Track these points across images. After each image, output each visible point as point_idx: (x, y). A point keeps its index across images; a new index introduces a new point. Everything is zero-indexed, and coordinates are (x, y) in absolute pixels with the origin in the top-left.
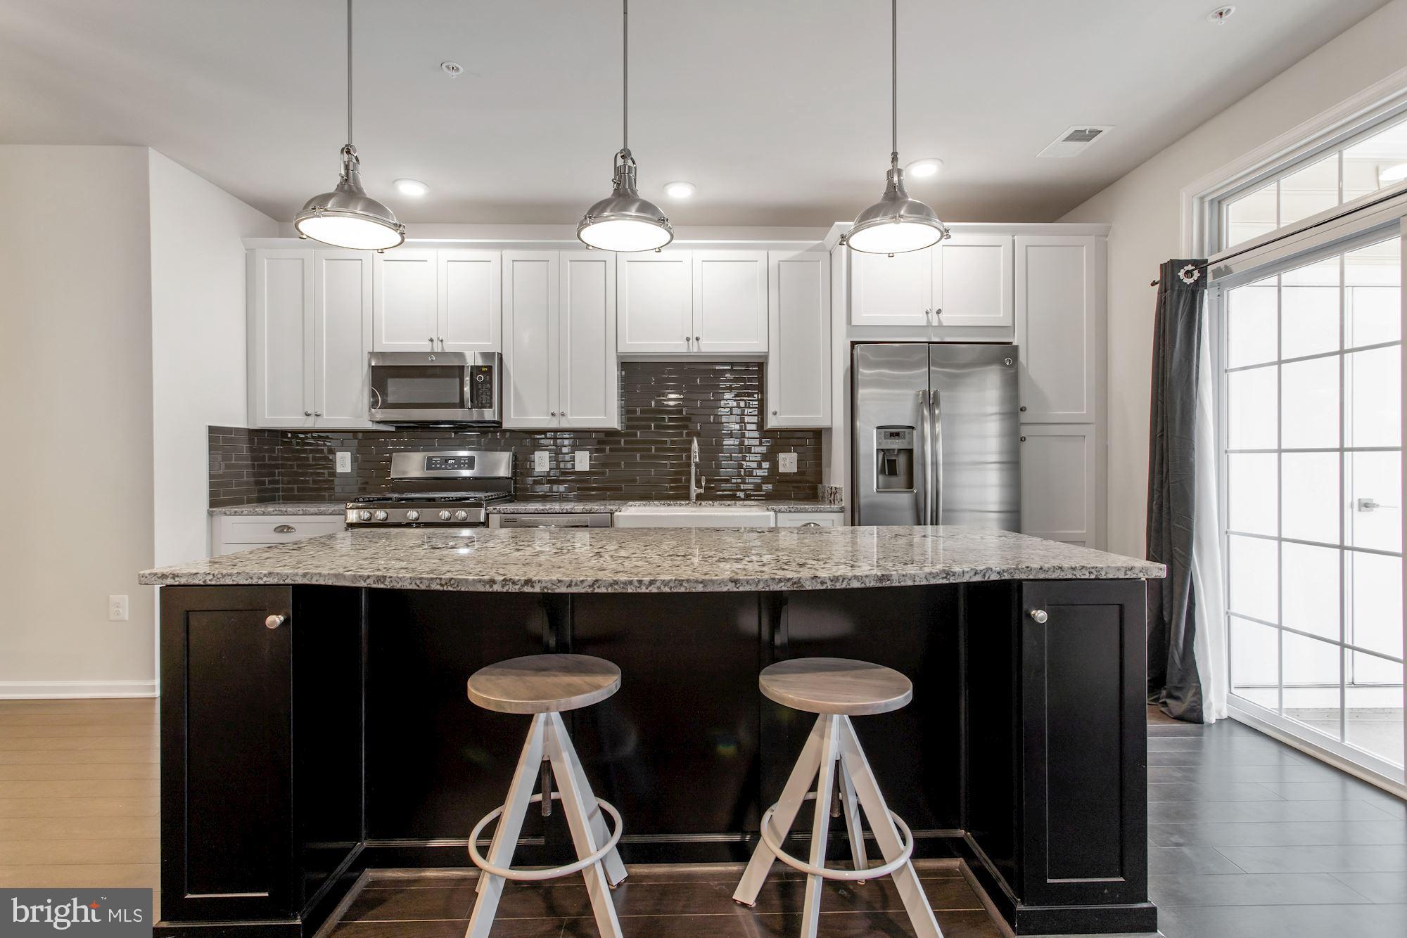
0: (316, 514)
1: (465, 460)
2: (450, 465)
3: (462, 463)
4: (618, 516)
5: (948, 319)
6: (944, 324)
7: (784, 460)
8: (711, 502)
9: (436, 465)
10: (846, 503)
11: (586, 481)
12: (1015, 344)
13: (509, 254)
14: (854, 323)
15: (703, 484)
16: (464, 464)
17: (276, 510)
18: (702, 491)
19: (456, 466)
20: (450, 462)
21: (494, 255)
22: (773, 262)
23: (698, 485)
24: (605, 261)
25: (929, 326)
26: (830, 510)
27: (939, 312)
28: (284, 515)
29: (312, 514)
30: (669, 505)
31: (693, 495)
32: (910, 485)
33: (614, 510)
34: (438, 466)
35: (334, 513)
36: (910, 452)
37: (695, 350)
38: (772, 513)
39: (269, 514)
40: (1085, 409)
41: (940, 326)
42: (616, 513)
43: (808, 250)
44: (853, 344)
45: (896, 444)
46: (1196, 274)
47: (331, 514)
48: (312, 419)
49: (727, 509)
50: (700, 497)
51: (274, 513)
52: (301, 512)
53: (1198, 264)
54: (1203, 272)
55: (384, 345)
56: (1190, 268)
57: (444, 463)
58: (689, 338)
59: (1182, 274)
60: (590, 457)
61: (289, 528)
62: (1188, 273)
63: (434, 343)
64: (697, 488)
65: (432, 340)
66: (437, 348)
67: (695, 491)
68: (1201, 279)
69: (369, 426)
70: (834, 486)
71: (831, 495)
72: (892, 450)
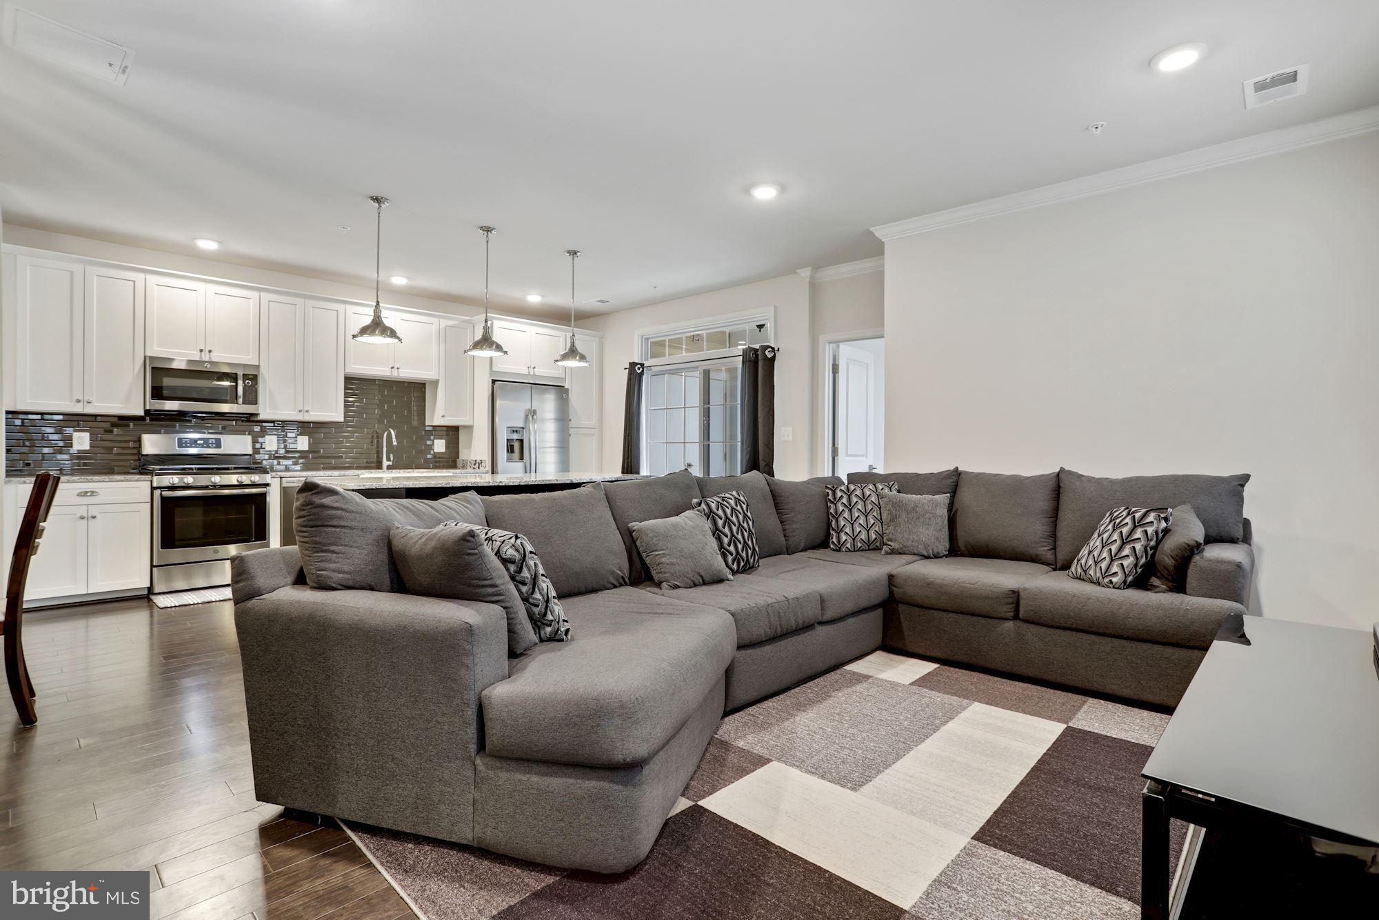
0: (122, 481)
1: (212, 441)
2: (200, 444)
3: (210, 443)
5: (539, 371)
6: (537, 374)
7: (438, 444)
9: (186, 445)
10: (489, 468)
11: (308, 455)
12: (566, 387)
13: (266, 296)
14: (493, 370)
15: (392, 459)
16: (212, 444)
17: (81, 478)
18: (391, 463)
19: (205, 445)
20: (199, 442)
21: (255, 294)
22: (443, 326)
23: (388, 459)
24: (336, 310)
25: (529, 374)
27: (534, 368)
28: (90, 482)
29: (118, 481)
30: (371, 472)
31: (384, 466)
32: (522, 458)
34: (188, 445)
35: (140, 481)
36: (521, 441)
37: (396, 375)
39: (74, 482)
40: (593, 422)
41: (534, 375)
43: (461, 322)
44: (494, 381)
45: (515, 436)
46: (641, 369)
47: (137, 483)
48: (81, 404)
50: (389, 467)
51: (78, 481)
52: (108, 481)
53: (642, 365)
54: (643, 368)
55: (156, 350)
56: (639, 366)
57: (194, 443)
58: (392, 368)
59: (636, 368)
60: (309, 440)
61: (93, 492)
62: (639, 368)
63: (203, 353)
64: (387, 461)
65: (201, 351)
66: (206, 357)
67: (385, 463)
68: (643, 371)
69: (142, 413)
70: (478, 460)
71: (475, 464)
72: (513, 440)
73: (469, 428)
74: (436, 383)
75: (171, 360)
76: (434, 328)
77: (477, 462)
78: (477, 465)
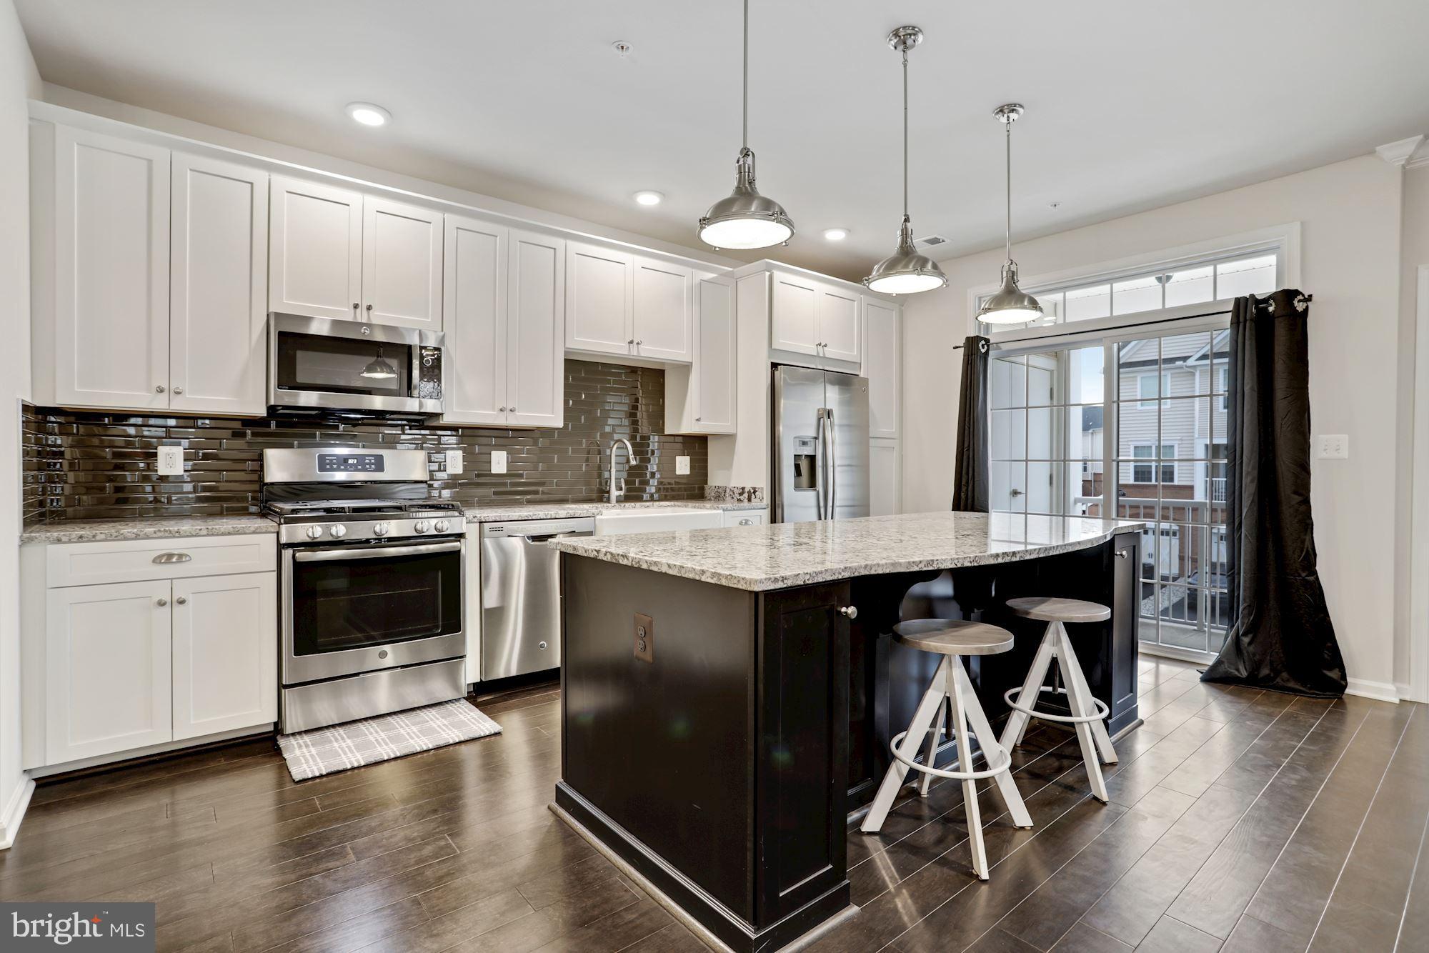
0: (229, 534)
1: (370, 460)
2: (351, 465)
3: (368, 464)
4: (601, 520)
5: (831, 352)
6: (827, 356)
7: (681, 463)
8: (633, 504)
9: (331, 467)
10: (767, 500)
11: (505, 484)
12: (861, 376)
13: (453, 220)
14: (771, 347)
15: (623, 486)
16: (370, 464)
17: (159, 531)
18: (622, 493)
19: (360, 467)
20: (350, 461)
21: (435, 216)
22: (697, 280)
23: (618, 487)
24: (555, 249)
26: (760, 507)
27: (825, 346)
28: (174, 537)
29: (223, 534)
31: (613, 498)
32: (812, 484)
33: (596, 513)
34: (335, 466)
35: (258, 531)
36: (812, 459)
37: (635, 354)
38: (721, 511)
39: (147, 537)
40: (893, 429)
41: (823, 357)
42: (598, 517)
43: (721, 275)
44: (774, 366)
45: (807, 451)
46: (986, 347)
47: (254, 533)
48: (165, 396)
49: (647, 510)
50: (619, 500)
51: (155, 536)
52: (204, 532)
53: (987, 341)
54: (988, 346)
55: (287, 304)
56: (983, 342)
57: (343, 462)
58: (631, 342)
59: (980, 345)
60: (508, 458)
61: (180, 556)
62: (983, 346)
63: (358, 310)
64: (617, 490)
65: (356, 306)
66: (362, 317)
67: (615, 493)
68: (988, 350)
69: (262, 411)
70: (748, 487)
71: (741, 494)
72: (802, 455)
73: (729, 438)
74: (685, 368)
75: (307, 320)
76: (685, 282)
77: (746, 490)
78: (746, 495)
